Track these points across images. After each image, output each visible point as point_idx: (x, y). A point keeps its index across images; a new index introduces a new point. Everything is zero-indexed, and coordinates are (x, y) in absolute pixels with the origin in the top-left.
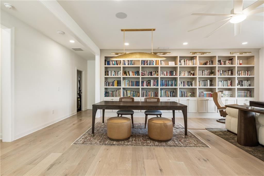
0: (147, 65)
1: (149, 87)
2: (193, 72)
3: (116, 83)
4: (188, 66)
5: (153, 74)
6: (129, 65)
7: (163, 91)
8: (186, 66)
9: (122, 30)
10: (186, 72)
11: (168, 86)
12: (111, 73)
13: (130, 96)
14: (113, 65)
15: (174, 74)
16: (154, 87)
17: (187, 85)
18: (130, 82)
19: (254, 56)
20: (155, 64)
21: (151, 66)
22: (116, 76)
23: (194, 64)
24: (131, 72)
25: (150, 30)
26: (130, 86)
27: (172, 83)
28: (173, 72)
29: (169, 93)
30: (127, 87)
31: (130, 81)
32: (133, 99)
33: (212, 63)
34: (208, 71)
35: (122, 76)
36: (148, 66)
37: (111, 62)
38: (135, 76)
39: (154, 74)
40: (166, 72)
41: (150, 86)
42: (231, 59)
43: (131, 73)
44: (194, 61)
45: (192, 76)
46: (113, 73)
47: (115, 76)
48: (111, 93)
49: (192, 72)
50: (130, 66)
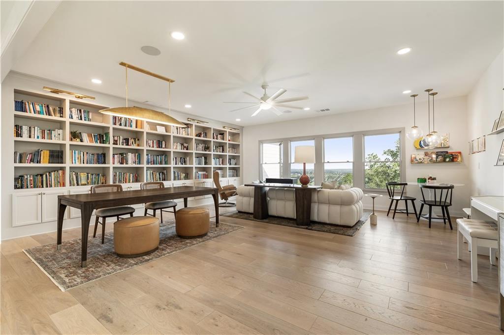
0: (120, 125)
1: (124, 165)
2: (187, 145)
3: (45, 155)
4: (181, 135)
5: (130, 142)
6: (81, 119)
7: (149, 172)
8: (178, 135)
9: (122, 64)
10: (179, 144)
11: (156, 164)
12: (30, 131)
13: (86, 183)
14: (35, 113)
15: (164, 146)
16: (134, 165)
17: (180, 163)
18: (84, 156)
19: (239, 134)
20: (134, 125)
21: (127, 128)
22: (46, 141)
23: (188, 135)
24: (86, 135)
25: (167, 80)
26: (84, 163)
27: (161, 159)
28: (161, 142)
29: (158, 175)
30: (78, 165)
31: (85, 153)
32: (120, 187)
33: (206, 136)
34: (203, 145)
35: (68, 142)
36: (123, 127)
37: (31, 106)
38: (94, 144)
39: (133, 144)
40: (152, 141)
41: (127, 163)
42: (222, 134)
43: (85, 137)
44: (188, 131)
45: (185, 151)
46: (37, 132)
47: (40, 140)
48: (30, 180)
49: (185, 145)
50: (83, 122)
